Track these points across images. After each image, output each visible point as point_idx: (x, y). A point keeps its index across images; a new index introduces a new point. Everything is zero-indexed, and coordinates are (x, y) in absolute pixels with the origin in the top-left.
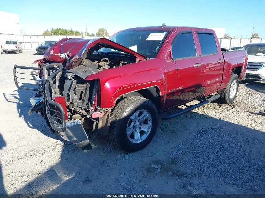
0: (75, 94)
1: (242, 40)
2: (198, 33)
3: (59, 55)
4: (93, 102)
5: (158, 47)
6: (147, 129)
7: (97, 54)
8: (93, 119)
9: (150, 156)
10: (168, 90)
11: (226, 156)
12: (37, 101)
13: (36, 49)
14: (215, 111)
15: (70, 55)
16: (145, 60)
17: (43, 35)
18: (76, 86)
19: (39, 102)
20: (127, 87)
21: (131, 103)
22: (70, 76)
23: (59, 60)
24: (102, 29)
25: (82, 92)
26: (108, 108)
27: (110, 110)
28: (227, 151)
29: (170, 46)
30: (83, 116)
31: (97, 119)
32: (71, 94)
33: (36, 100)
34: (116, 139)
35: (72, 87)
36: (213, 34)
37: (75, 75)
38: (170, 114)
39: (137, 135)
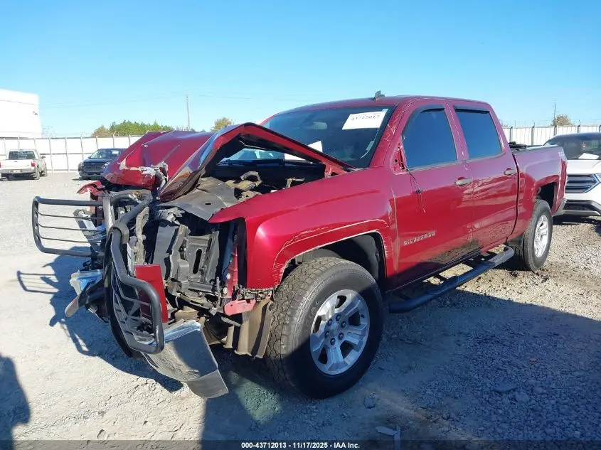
0: (182, 257)
1: (536, 129)
2: (457, 110)
3: (140, 169)
4: (229, 276)
5: (372, 143)
6: (357, 337)
7: (227, 165)
8: (227, 316)
9: (372, 405)
10: (402, 242)
11: (558, 396)
12: (88, 281)
13: (77, 168)
14: (505, 288)
15: (167, 170)
16: (346, 172)
17: (93, 136)
18: (185, 238)
19: (93, 282)
20: (308, 235)
21: (318, 276)
22: (172, 216)
23: (141, 182)
24: (224, 119)
25: (199, 253)
26: (264, 290)
27: (270, 293)
28: (557, 385)
29: (400, 139)
30: (202, 312)
31: (238, 318)
32: (175, 259)
33: (85, 278)
34: (284, 366)
35: (176, 241)
36: (489, 112)
37: (183, 212)
38: (408, 299)
39: (335, 354)
